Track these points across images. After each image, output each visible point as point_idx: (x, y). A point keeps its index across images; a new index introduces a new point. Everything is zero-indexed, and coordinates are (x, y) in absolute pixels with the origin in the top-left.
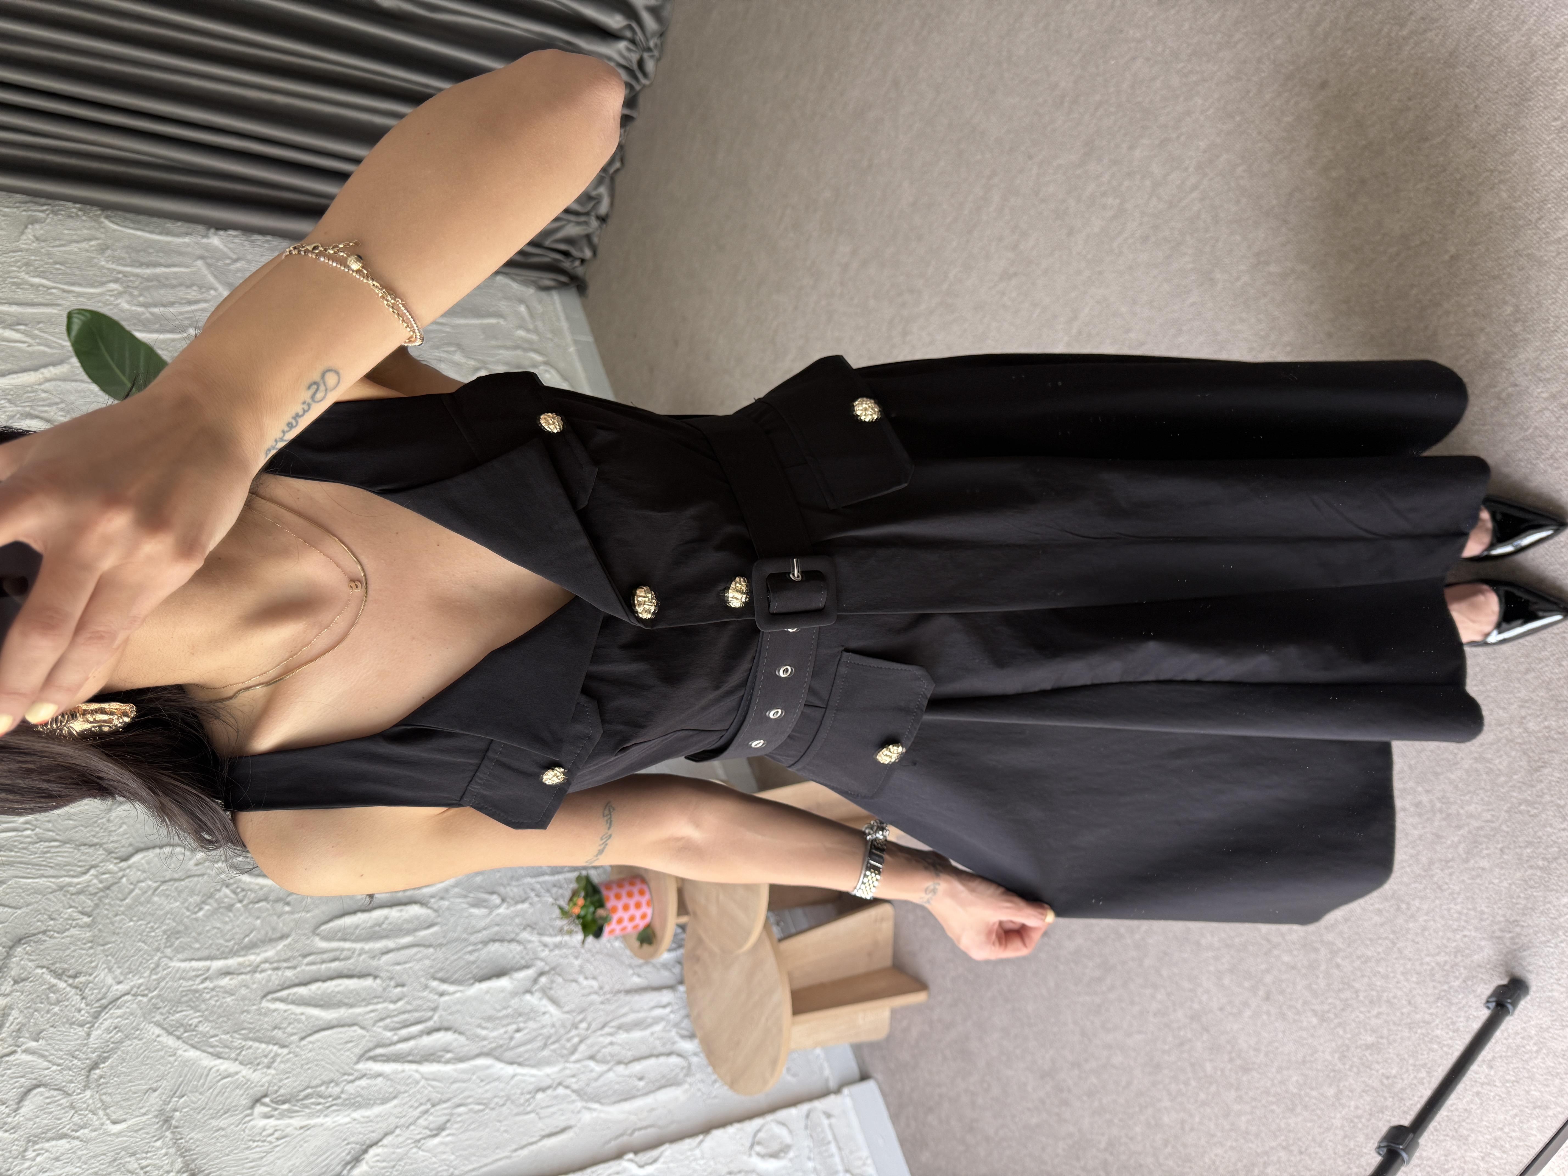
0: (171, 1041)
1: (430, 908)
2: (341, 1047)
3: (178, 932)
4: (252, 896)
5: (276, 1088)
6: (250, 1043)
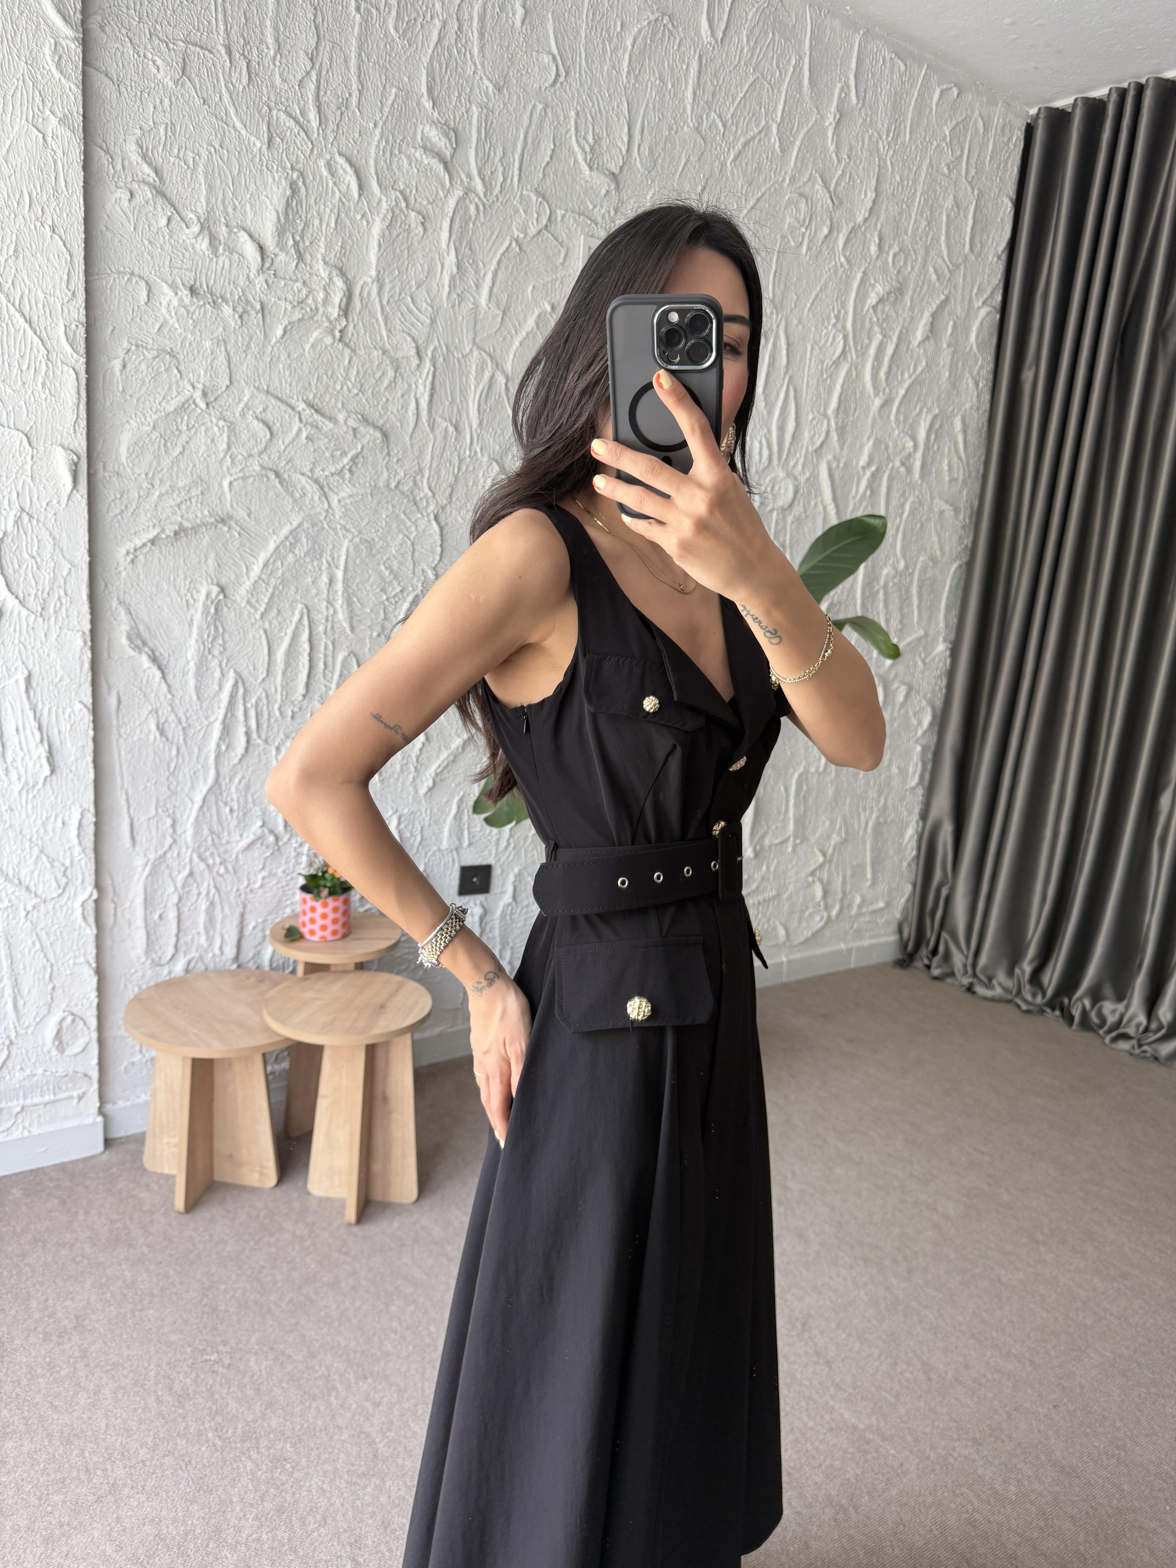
0: (285, 531)
2: (252, 660)
3: (371, 549)
5: (229, 605)
6: (270, 590)
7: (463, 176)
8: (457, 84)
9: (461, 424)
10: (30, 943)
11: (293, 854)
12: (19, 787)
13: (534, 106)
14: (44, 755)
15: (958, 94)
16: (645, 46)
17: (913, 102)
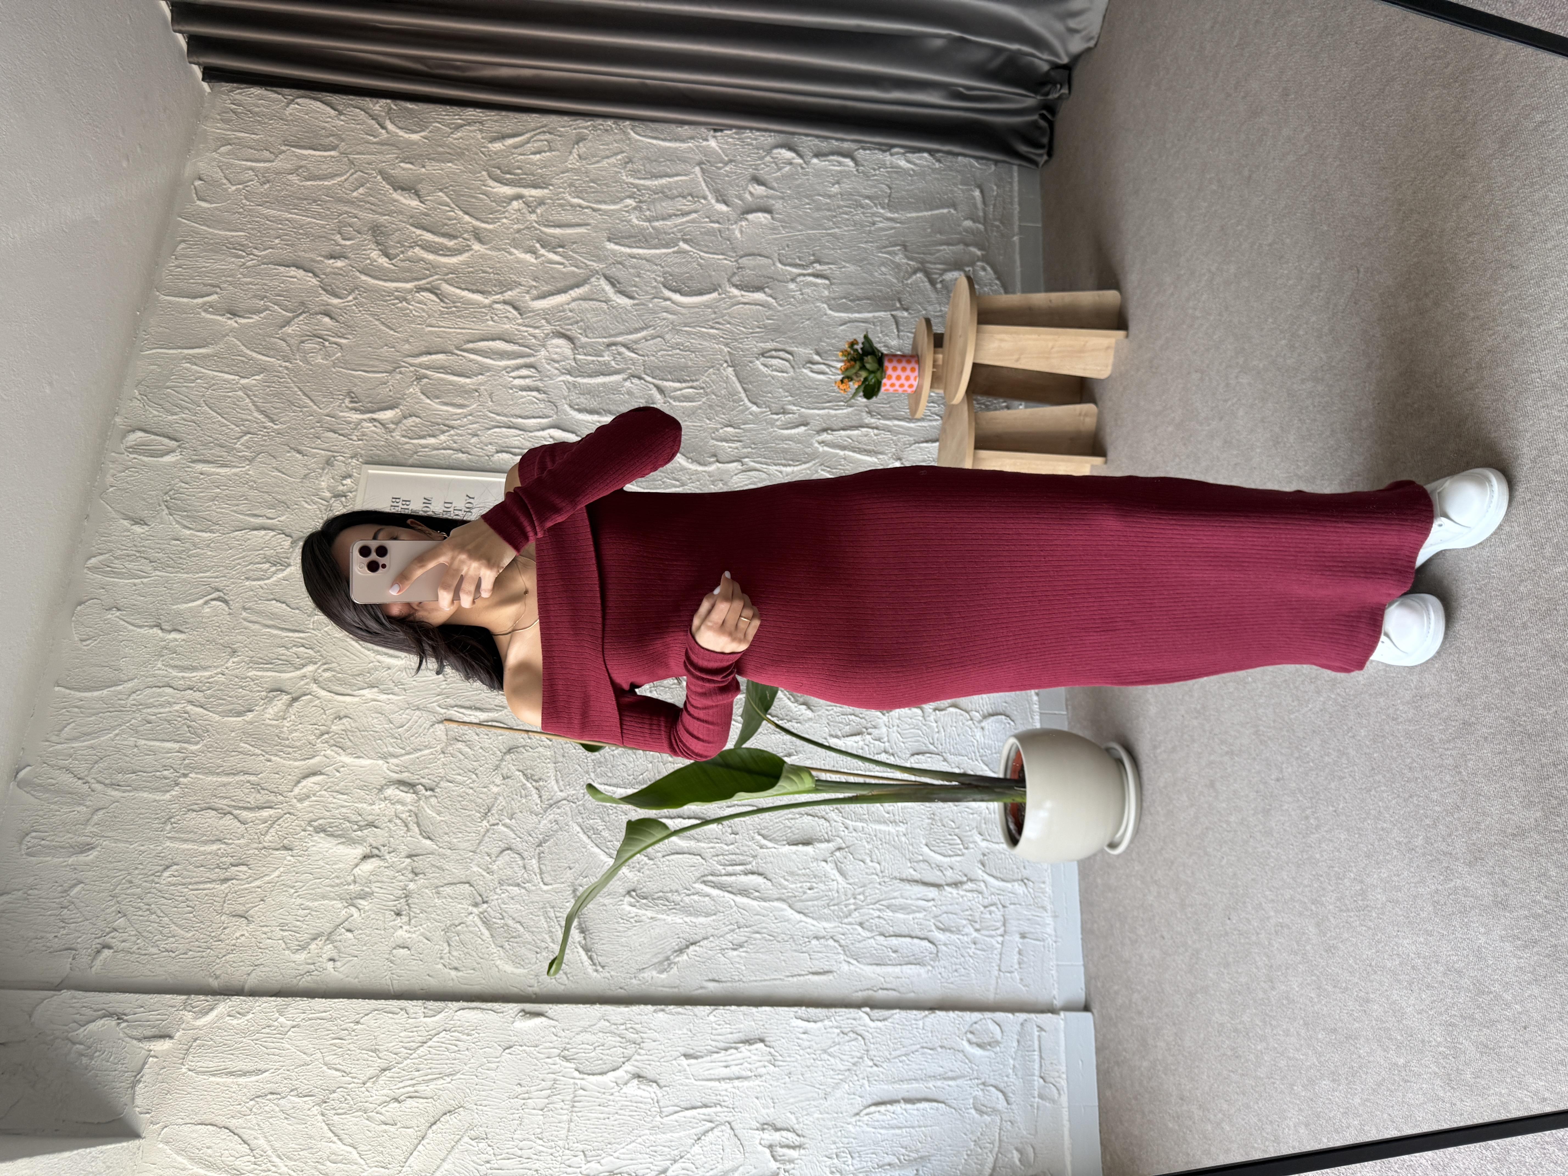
0: (584, 837)
2: (686, 870)
5: (641, 887)
7: (302, 683)
8: (233, 689)
10: (901, 1064)
11: (854, 834)
12: (772, 1067)
13: (245, 619)
14: (747, 1047)
15: (200, 179)
16: (188, 516)
17: (211, 230)
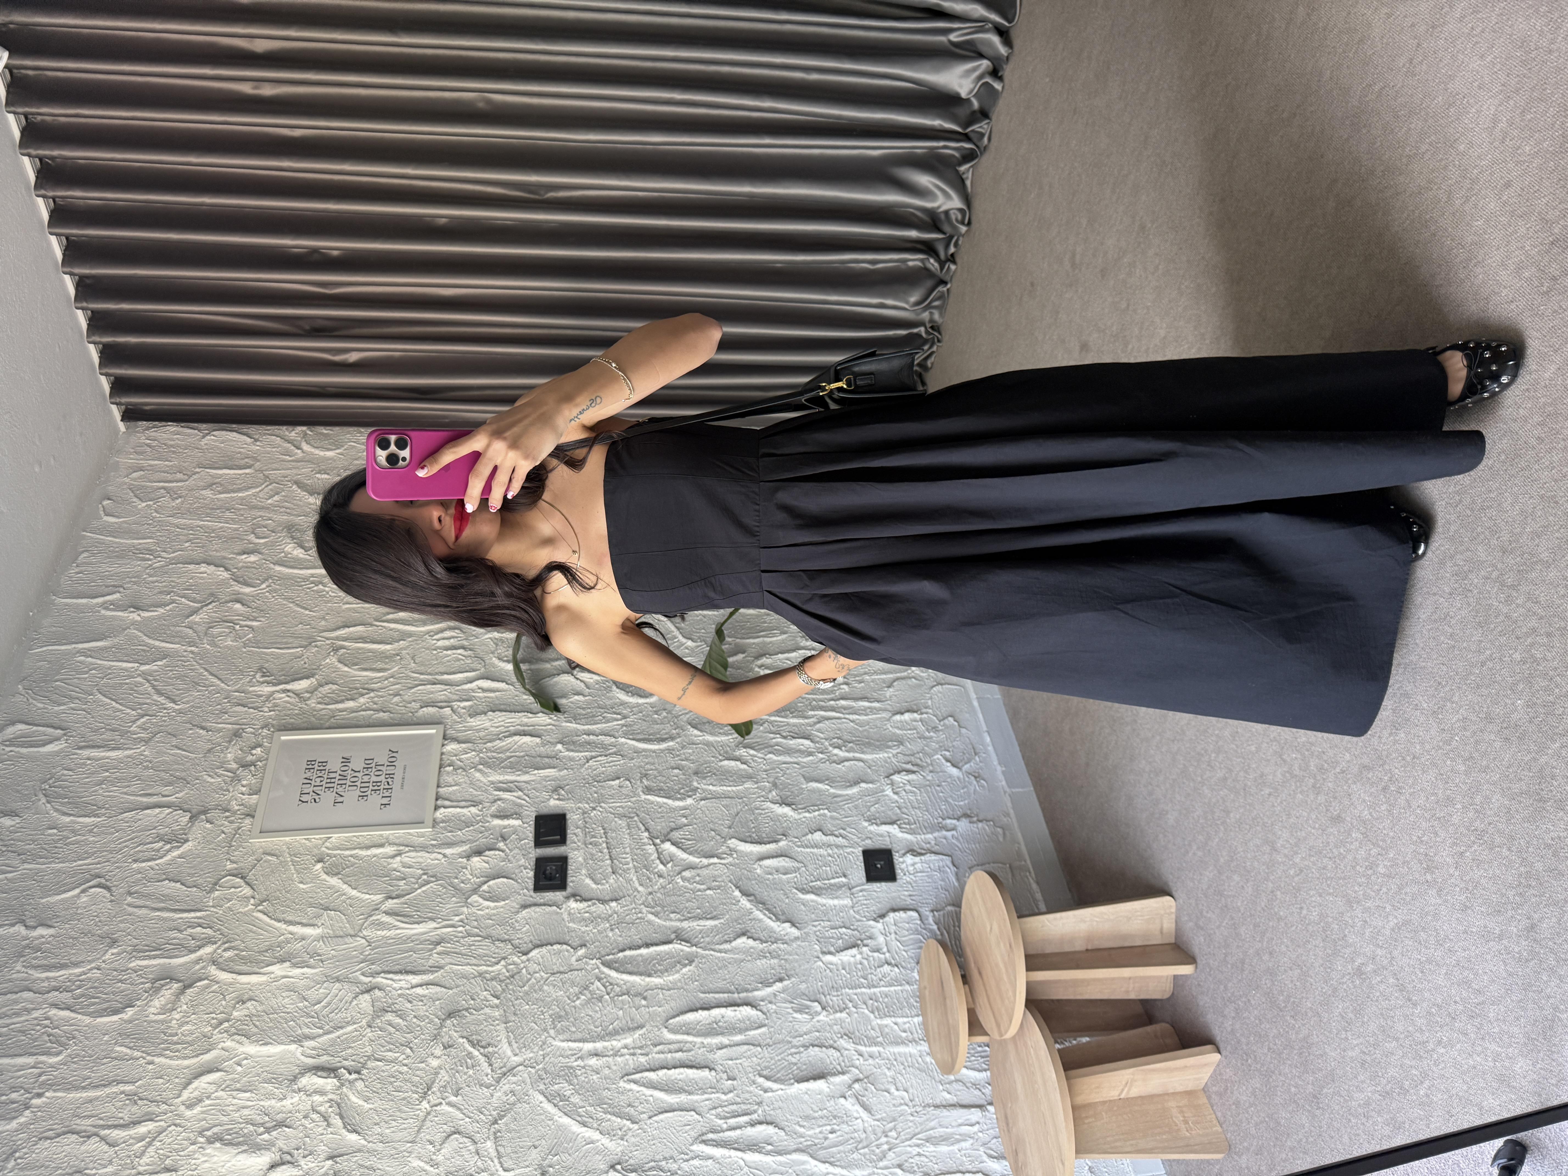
0: (549, 1107)
1: (761, 1011)
2: (680, 1129)
3: (560, 1017)
4: (617, 989)
5: (627, 1158)
6: (609, 1116)
7: (198, 967)
8: (110, 985)
9: (434, 940)
11: (870, 1059)
13: (129, 905)
15: (109, 499)
16: (70, 803)
17: (117, 540)
